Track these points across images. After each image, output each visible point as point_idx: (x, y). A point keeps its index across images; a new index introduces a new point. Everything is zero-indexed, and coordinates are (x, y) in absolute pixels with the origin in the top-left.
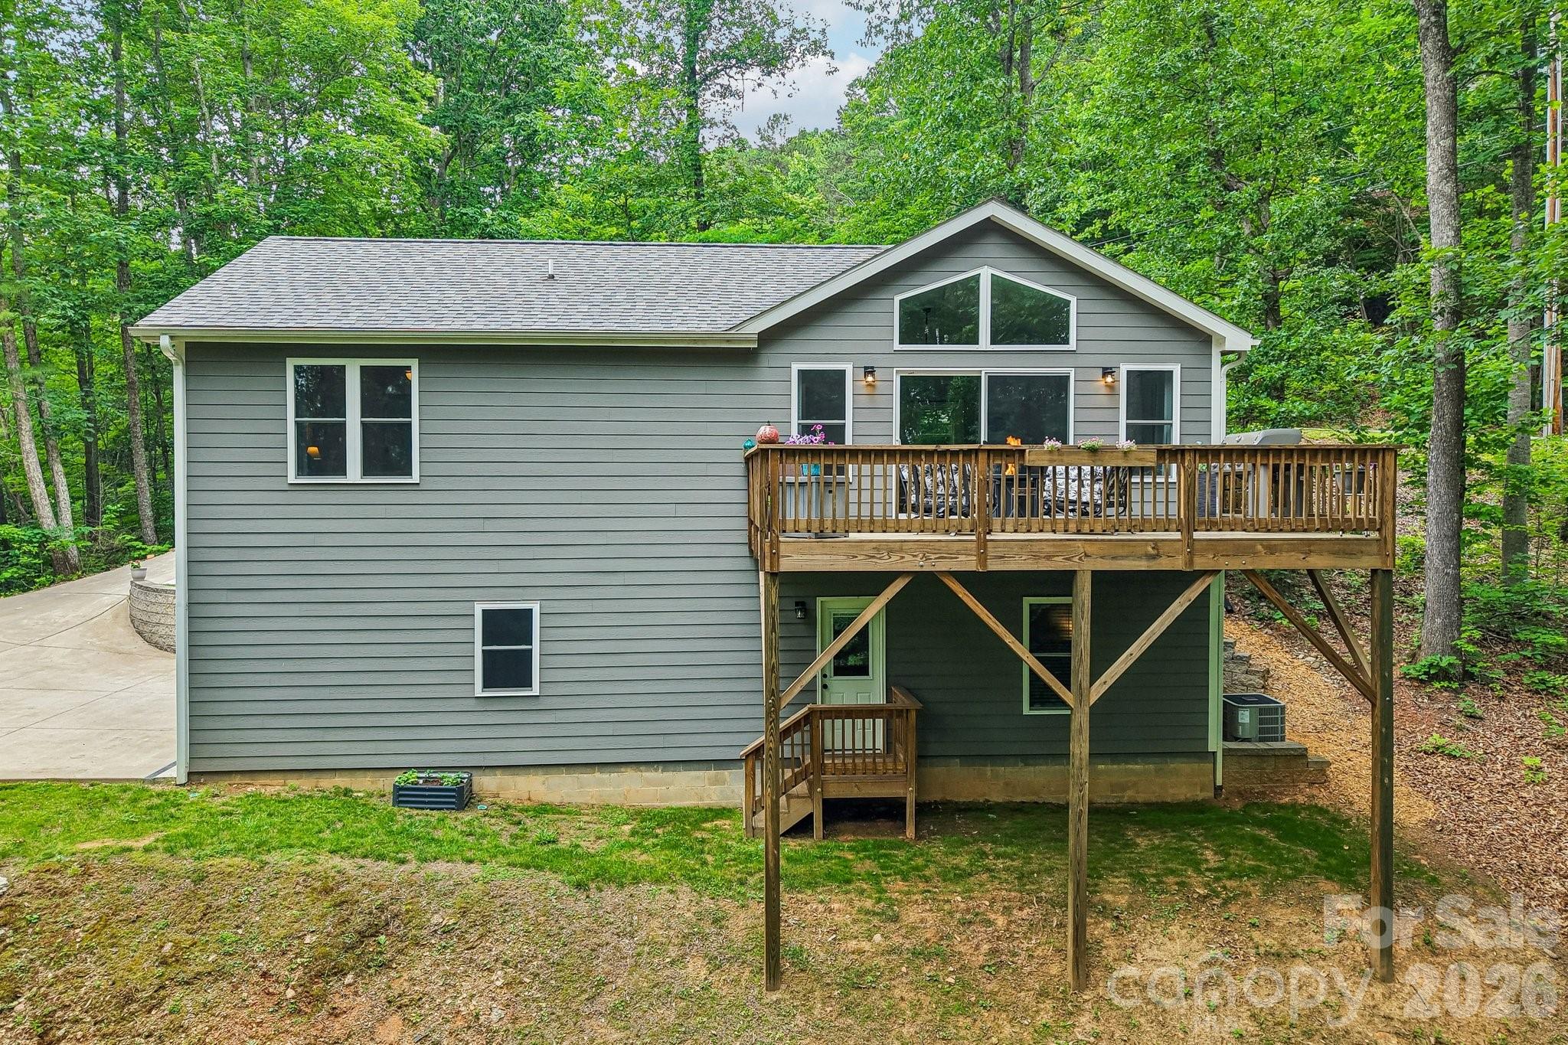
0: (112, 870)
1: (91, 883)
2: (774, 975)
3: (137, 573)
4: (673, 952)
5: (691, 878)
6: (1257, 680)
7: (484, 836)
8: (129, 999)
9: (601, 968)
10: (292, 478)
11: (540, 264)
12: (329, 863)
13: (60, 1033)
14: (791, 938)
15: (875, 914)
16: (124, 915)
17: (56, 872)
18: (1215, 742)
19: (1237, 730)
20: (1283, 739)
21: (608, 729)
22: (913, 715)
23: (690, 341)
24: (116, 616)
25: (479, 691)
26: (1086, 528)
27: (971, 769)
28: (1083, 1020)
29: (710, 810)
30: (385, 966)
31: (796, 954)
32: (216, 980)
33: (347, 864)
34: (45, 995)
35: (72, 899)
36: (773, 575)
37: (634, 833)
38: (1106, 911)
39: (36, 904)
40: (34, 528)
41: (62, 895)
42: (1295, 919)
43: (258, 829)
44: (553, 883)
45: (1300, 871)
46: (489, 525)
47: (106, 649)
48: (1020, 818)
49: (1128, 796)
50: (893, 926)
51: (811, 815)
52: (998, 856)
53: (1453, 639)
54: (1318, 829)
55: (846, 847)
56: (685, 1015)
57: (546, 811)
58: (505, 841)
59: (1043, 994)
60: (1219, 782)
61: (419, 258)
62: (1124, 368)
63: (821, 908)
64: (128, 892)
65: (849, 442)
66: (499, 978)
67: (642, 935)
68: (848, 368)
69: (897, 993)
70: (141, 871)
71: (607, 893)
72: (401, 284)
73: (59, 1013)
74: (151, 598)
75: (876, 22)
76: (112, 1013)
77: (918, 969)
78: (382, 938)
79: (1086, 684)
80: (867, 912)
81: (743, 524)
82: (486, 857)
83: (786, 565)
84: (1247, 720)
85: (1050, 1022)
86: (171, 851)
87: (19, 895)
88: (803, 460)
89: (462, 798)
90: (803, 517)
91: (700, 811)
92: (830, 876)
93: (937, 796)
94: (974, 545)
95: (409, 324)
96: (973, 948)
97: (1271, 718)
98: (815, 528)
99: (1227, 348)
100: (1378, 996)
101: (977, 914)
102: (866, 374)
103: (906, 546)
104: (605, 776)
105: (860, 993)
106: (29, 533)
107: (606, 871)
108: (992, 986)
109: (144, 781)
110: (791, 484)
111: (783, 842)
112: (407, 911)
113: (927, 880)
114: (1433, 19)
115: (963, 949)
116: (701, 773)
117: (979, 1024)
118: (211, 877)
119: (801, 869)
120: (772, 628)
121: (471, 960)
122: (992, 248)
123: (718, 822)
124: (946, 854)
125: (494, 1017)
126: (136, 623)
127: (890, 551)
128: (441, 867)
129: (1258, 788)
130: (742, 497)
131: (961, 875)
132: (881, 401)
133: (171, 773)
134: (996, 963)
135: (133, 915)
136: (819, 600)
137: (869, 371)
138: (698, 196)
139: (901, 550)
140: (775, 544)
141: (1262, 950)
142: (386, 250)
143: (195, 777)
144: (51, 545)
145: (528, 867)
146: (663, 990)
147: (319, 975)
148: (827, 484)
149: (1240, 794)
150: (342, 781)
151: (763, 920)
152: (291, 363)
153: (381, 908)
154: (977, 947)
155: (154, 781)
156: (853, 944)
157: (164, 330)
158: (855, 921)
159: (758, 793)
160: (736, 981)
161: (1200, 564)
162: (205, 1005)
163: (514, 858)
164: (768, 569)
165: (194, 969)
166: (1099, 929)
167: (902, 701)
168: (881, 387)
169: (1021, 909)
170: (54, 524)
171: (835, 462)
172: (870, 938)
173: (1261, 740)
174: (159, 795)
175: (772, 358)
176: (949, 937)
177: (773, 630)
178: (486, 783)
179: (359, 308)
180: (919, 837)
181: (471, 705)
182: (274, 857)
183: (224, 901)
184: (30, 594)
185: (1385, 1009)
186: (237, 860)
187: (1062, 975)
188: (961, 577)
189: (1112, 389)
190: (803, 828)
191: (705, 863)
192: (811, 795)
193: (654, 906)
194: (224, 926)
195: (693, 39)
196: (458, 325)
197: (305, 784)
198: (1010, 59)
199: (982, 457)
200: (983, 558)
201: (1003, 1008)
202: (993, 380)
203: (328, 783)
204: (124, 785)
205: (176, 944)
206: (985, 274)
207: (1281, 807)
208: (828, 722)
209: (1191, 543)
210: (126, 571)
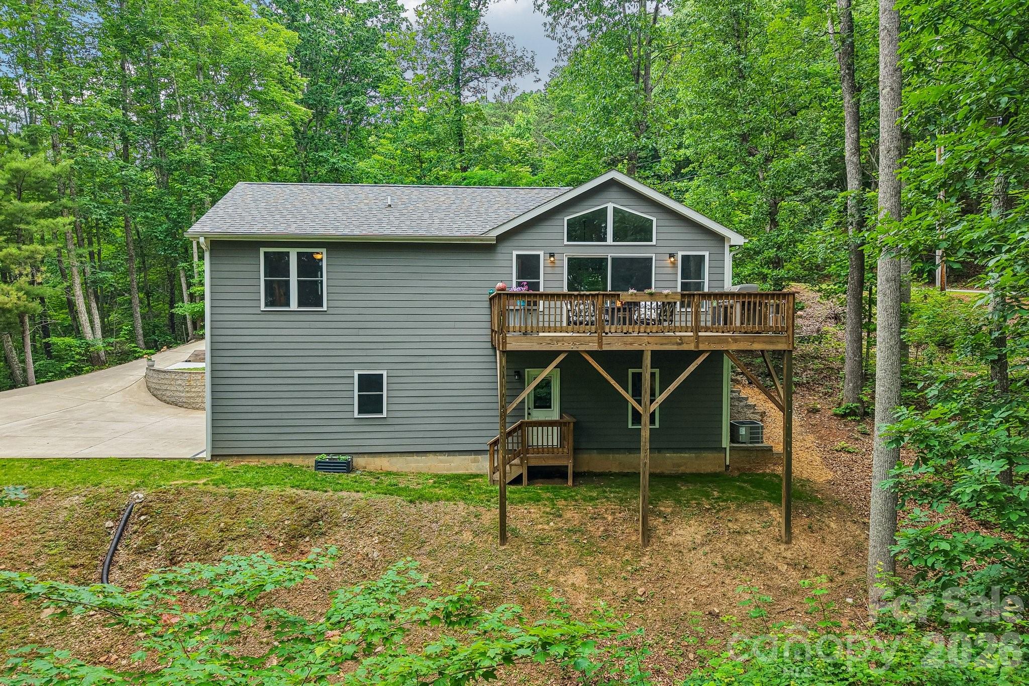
0: (191, 492)
1: (182, 498)
2: (503, 539)
3: (150, 363)
4: (456, 529)
5: (464, 499)
6: (758, 417)
7: (362, 482)
8: (208, 546)
9: (423, 536)
10: (263, 308)
11: (383, 198)
12: (290, 491)
13: (180, 559)
14: (511, 523)
15: (551, 514)
16: (200, 511)
17: (164, 493)
18: (726, 443)
19: (739, 439)
20: (762, 442)
21: (421, 435)
22: (572, 425)
23: (462, 240)
24: (139, 387)
25: (356, 415)
26: (648, 331)
27: (602, 455)
28: (645, 558)
29: (472, 475)
30: (323, 534)
31: (513, 530)
32: (246, 539)
33: (299, 492)
34: (170, 544)
35: (175, 504)
36: (503, 352)
37: (435, 483)
38: (660, 514)
39: (158, 506)
40: (81, 339)
41: (169, 502)
42: (749, 518)
43: (253, 478)
44: (398, 501)
45: (756, 499)
46: (361, 332)
47: (139, 403)
48: (625, 479)
49: (682, 470)
50: (559, 519)
51: (522, 474)
52: (611, 492)
53: (858, 394)
54: (772, 483)
55: (538, 488)
56: (463, 554)
57: (391, 474)
58: (373, 484)
59: (627, 548)
60: (728, 463)
61: (319, 195)
62: (680, 254)
63: (526, 511)
64: (199, 501)
65: (542, 290)
66: (376, 539)
67: (442, 522)
68: (541, 253)
69: (560, 547)
70: (204, 493)
71: (424, 504)
72: (313, 209)
73: (178, 551)
74: (162, 376)
75: (563, 48)
76: (201, 551)
77: (570, 538)
78: (321, 522)
79: (648, 403)
80: (547, 513)
81: (489, 332)
82: (365, 490)
83: (509, 348)
84: (744, 433)
85: (630, 559)
86: (216, 485)
87: (150, 502)
88: (518, 298)
89: (348, 468)
90: (517, 325)
91: (466, 475)
92: (530, 499)
93: (585, 469)
94: (597, 338)
95: (322, 231)
96: (596, 529)
97: (756, 432)
98: (523, 330)
99: (732, 243)
100: (783, 549)
101: (599, 515)
102: (551, 256)
103: (565, 338)
104: (419, 458)
105: (543, 546)
106: (79, 342)
107: (424, 495)
108: (605, 544)
109: (189, 459)
110: (512, 310)
111: (507, 486)
112: (331, 511)
113: (576, 500)
114: (847, 71)
115: (591, 529)
116: (467, 457)
117: (597, 559)
118: (238, 496)
119: (516, 496)
120: (502, 377)
121: (363, 532)
122: (613, 193)
123: (477, 480)
124: (586, 491)
125: (375, 555)
126: (152, 390)
127: (558, 341)
128: (344, 494)
129: (748, 466)
130: (488, 318)
131: (592, 499)
132: (558, 270)
133: (203, 455)
134: (606, 535)
135: (204, 511)
136: (527, 370)
137: (552, 255)
138: (461, 151)
139: (563, 340)
140: (504, 338)
141: (731, 531)
142: (301, 190)
143: (214, 458)
144: (91, 349)
145: (386, 494)
146: (453, 544)
147: (293, 537)
148: (529, 310)
149: (738, 469)
150: (287, 460)
151: (498, 516)
152: (262, 250)
153: (319, 510)
154: (598, 528)
155: (194, 459)
156: (540, 526)
157: (202, 234)
158: (541, 517)
159: (496, 465)
160: (486, 542)
161: (702, 347)
162: (243, 548)
163: (378, 490)
164: (501, 349)
165: (235, 534)
166: (655, 521)
167: (567, 418)
168: (558, 263)
169: (620, 513)
170: (92, 337)
171: (532, 299)
172: (548, 524)
173: (751, 443)
174: (199, 464)
175: (503, 249)
176: (585, 524)
177: (504, 377)
178: (360, 461)
179: (295, 222)
180: (574, 485)
181: (352, 422)
182: (264, 488)
183: (245, 506)
184: (80, 376)
185: (784, 554)
186: (248, 489)
187: (637, 540)
188: (591, 353)
189: (674, 264)
190: (517, 481)
191: (470, 493)
192: (522, 464)
193: (447, 510)
194: (247, 517)
195: (458, 62)
196: (346, 232)
197: (269, 461)
198: (638, 74)
199: (600, 297)
200: (600, 343)
201: (608, 553)
202: (613, 259)
203: (281, 461)
204: (181, 460)
205: (226, 523)
206: (610, 206)
207: (758, 474)
208: (530, 428)
209: (698, 337)
210: (143, 363)
